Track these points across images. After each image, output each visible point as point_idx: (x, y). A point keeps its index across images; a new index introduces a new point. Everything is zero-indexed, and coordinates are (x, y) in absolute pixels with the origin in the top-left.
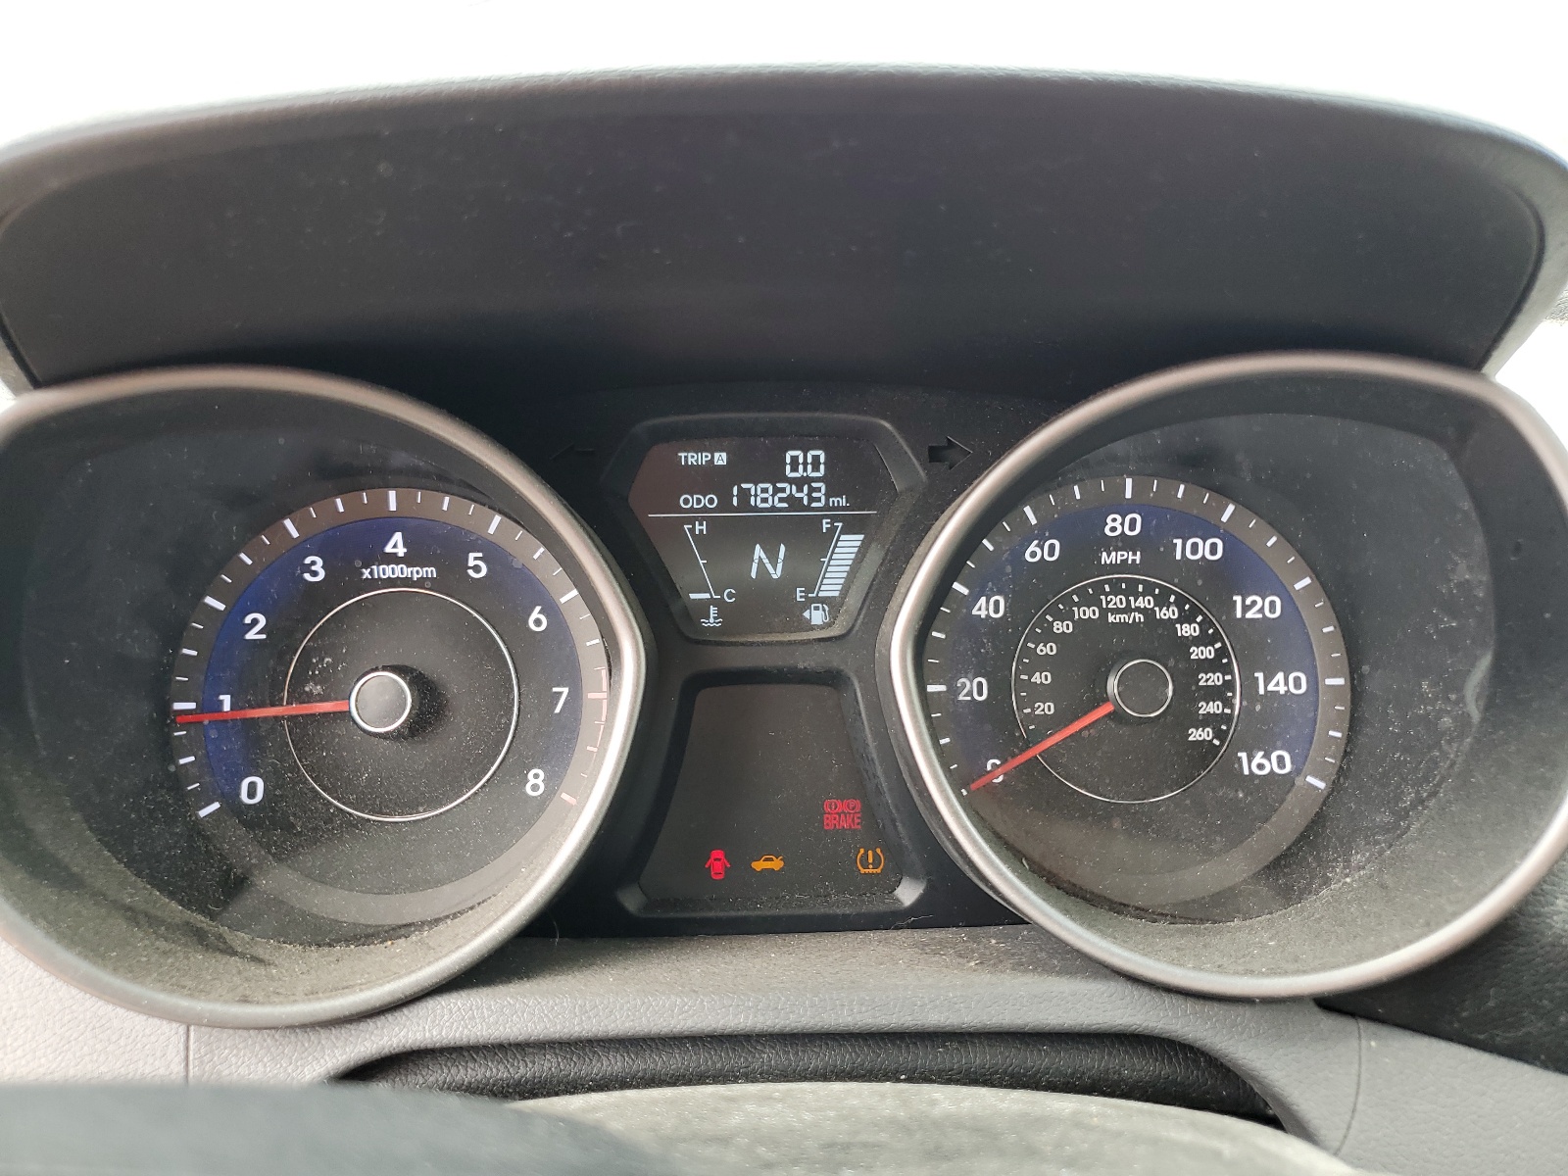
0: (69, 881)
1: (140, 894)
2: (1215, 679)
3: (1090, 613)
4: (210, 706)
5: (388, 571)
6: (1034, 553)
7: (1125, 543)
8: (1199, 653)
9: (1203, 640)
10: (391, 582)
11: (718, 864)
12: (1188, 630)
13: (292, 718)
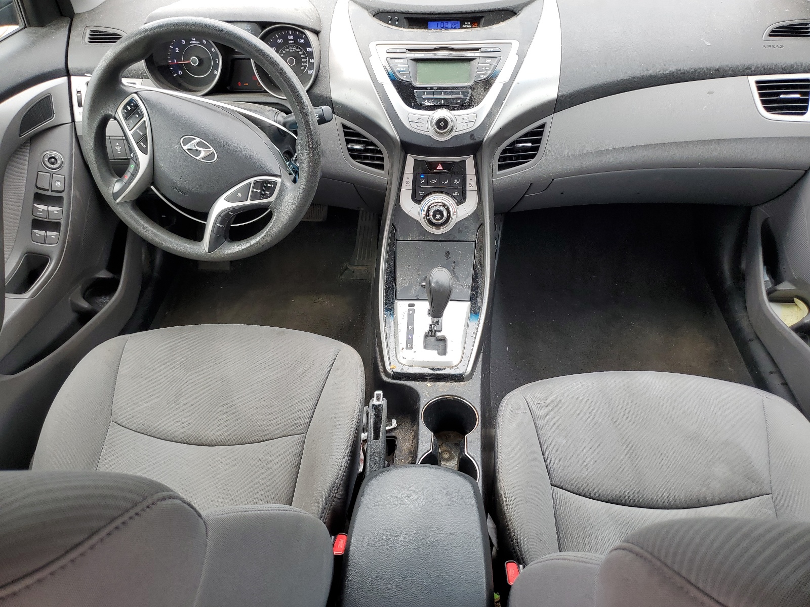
0: (163, 83)
1: (169, 85)
2: (305, 60)
3: (288, 50)
4: (173, 61)
5: (193, 42)
6: (279, 41)
7: (291, 40)
8: (302, 56)
9: (303, 54)
10: (193, 44)
11: (240, 84)
12: (301, 53)
13: (184, 63)
